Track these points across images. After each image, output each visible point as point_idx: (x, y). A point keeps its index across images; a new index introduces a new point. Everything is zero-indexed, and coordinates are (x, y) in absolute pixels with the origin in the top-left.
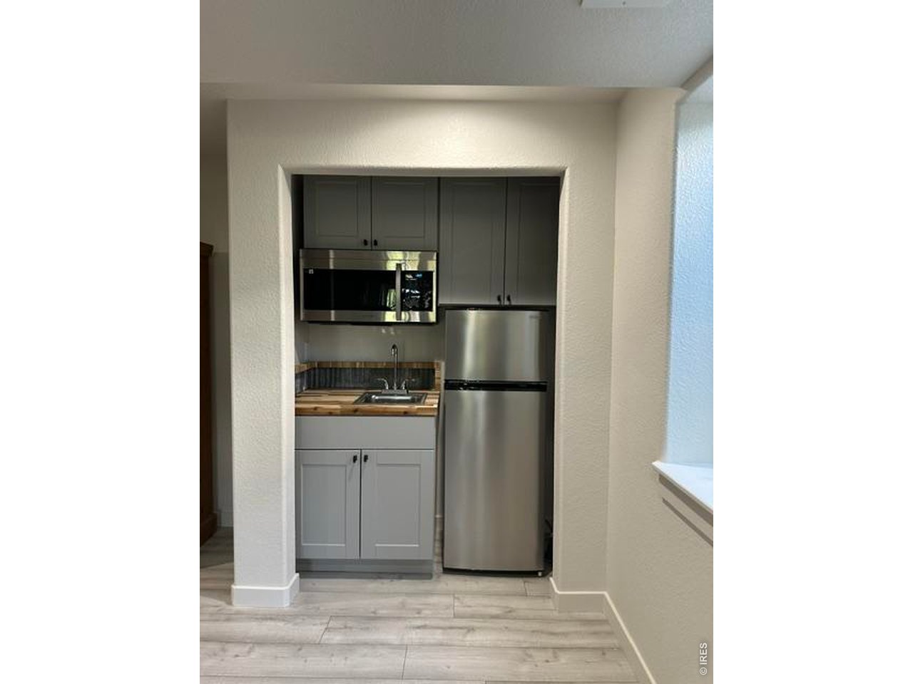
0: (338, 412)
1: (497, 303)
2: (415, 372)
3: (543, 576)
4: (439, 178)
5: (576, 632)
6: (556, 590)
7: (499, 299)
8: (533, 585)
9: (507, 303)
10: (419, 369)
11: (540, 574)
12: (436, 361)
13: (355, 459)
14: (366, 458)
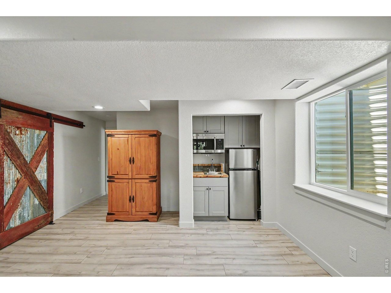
0: (203, 177)
1: (241, 147)
2: (215, 167)
3: (257, 221)
4: (224, 116)
5: (272, 232)
6: (263, 222)
7: (241, 146)
8: (255, 223)
9: (243, 147)
10: (216, 166)
11: (256, 220)
12: (221, 164)
13: (207, 189)
14: (210, 189)
